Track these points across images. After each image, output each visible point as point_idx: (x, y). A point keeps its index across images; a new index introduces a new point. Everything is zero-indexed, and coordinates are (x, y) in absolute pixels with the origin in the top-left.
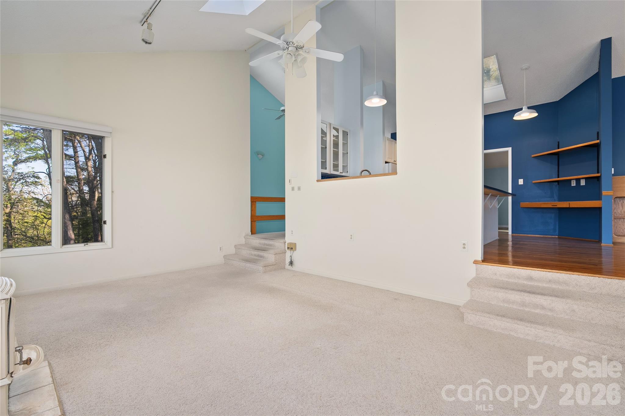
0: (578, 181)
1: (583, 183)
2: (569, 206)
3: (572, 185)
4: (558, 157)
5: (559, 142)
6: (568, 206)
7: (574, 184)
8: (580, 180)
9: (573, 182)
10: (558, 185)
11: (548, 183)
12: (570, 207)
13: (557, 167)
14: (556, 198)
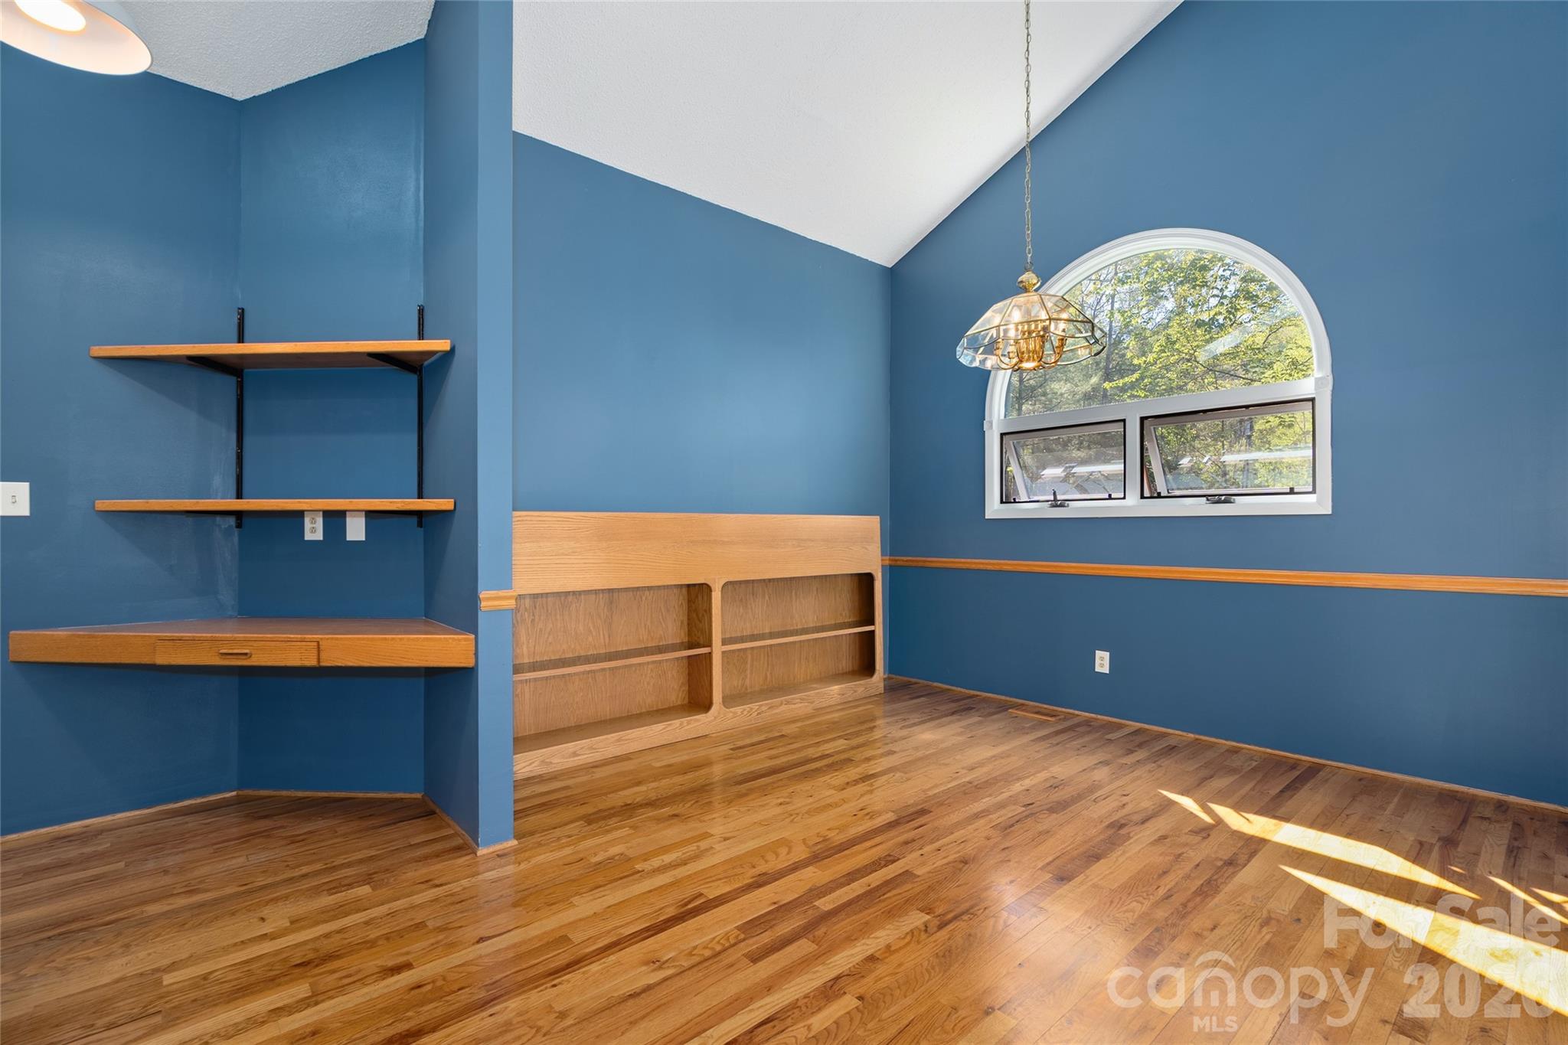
0: (335, 519)
1: (356, 530)
2: (319, 661)
3: (308, 536)
4: (240, 386)
5: (242, 313)
6: (311, 662)
7: (314, 530)
8: (345, 517)
9: (313, 521)
10: (236, 531)
11: (190, 520)
12: (323, 664)
13: (234, 436)
14: (227, 596)
